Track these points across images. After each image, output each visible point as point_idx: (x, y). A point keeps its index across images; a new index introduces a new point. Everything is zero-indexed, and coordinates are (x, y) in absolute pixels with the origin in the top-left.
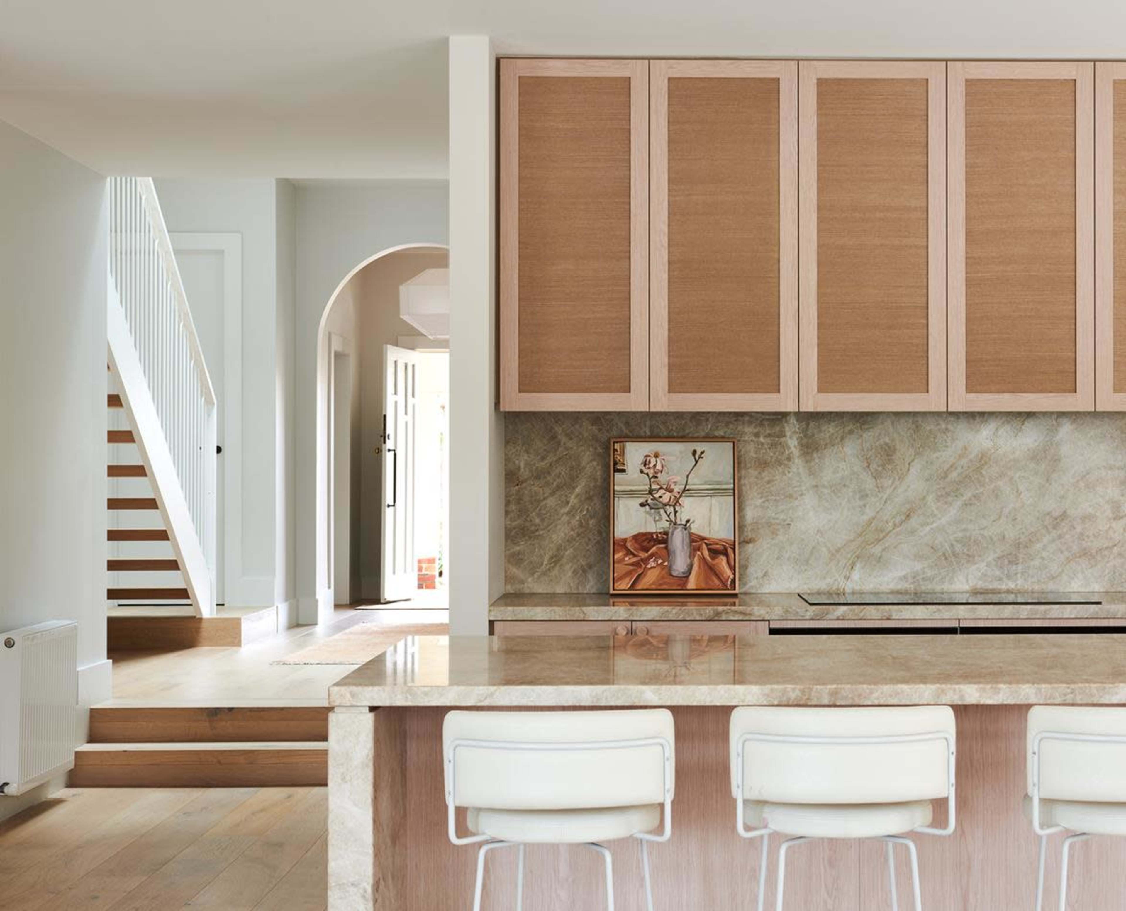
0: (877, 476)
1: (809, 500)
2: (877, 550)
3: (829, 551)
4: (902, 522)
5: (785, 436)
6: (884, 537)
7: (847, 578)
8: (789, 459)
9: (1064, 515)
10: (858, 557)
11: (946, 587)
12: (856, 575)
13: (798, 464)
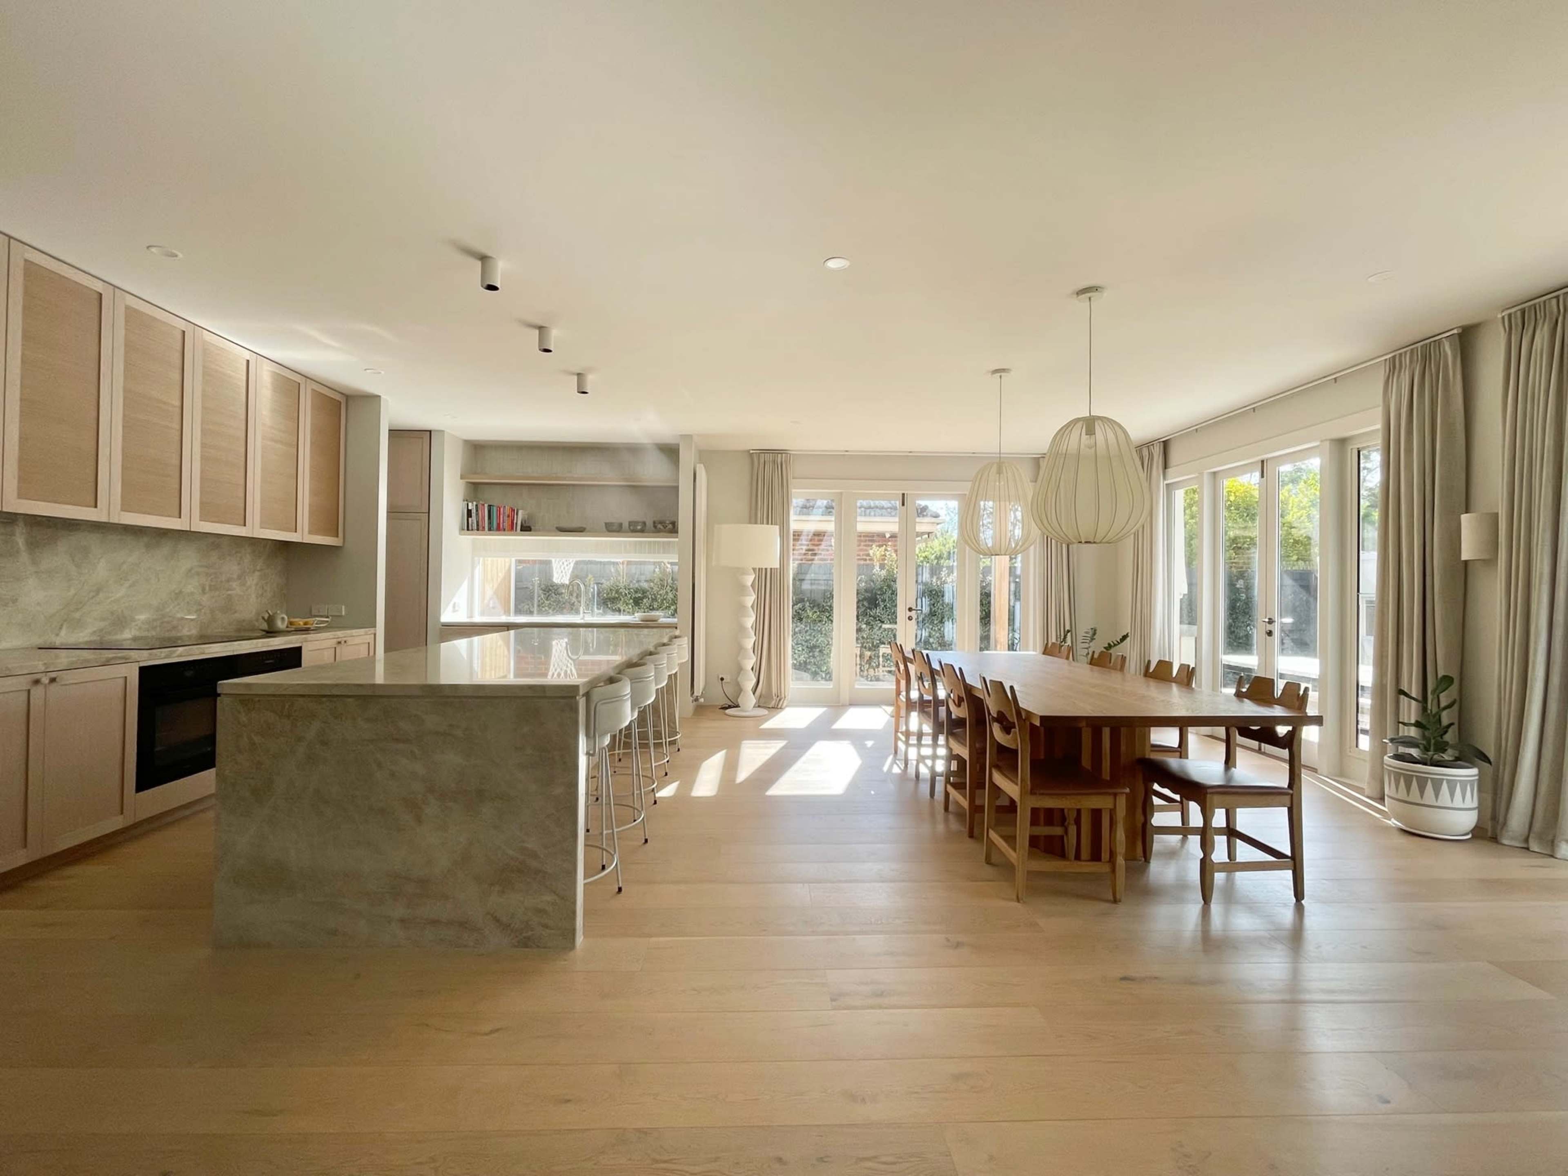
0: (78, 566)
1: (32, 582)
2: (77, 615)
3: (45, 617)
4: (93, 597)
5: (15, 535)
6: (81, 608)
7: (57, 635)
8: (18, 552)
9: (181, 592)
10: (65, 621)
11: (119, 637)
12: (63, 633)
13: (24, 557)
